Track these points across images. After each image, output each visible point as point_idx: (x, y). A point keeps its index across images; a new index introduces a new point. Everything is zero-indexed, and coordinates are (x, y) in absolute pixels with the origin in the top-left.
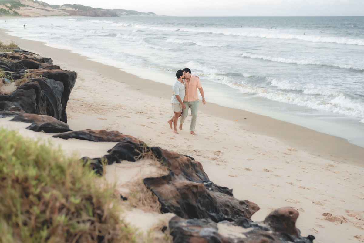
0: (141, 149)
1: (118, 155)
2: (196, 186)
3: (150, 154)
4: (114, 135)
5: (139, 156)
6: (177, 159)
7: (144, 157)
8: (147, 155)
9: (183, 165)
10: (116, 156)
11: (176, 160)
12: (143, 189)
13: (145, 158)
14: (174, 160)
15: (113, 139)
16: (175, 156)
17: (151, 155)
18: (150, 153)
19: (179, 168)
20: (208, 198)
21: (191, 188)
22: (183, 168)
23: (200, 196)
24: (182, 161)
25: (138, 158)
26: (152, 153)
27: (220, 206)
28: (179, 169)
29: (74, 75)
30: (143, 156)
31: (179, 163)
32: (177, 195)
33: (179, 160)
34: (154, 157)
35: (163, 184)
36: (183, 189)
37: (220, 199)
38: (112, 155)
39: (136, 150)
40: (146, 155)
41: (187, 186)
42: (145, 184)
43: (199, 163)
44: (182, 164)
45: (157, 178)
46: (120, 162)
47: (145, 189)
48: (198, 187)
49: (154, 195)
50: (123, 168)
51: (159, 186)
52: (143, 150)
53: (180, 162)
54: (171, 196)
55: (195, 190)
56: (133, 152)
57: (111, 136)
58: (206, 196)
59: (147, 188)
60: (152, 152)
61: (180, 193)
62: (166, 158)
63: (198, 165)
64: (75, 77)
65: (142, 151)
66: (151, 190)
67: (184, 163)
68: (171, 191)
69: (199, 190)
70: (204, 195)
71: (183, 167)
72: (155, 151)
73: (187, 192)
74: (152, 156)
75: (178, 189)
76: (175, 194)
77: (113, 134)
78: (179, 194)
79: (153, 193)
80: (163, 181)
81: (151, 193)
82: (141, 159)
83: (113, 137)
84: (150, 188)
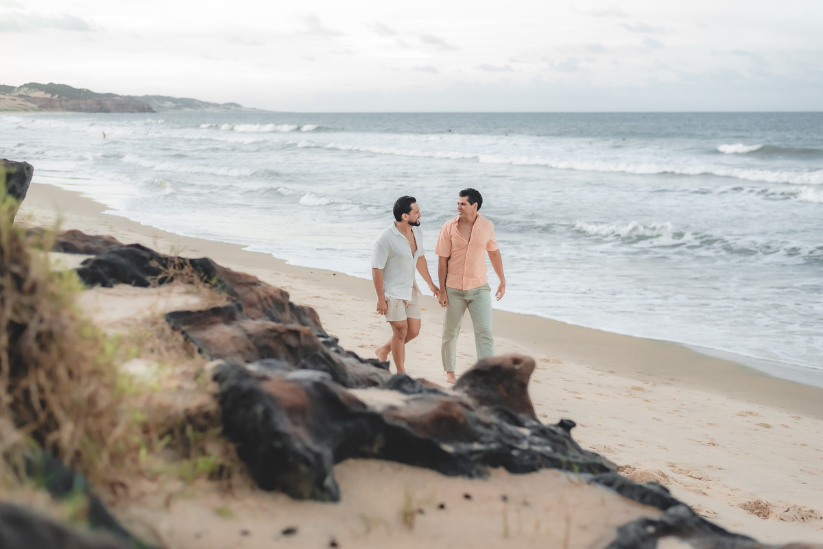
0: (164, 261)
1: (107, 269)
2: (296, 333)
3: (187, 274)
4: (102, 242)
5: (160, 277)
6: (253, 287)
7: (172, 279)
8: (181, 274)
9: (270, 302)
10: (100, 270)
11: (252, 290)
12: (163, 329)
13: (175, 281)
14: (246, 289)
15: (100, 249)
16: (250, 280)
17: (190, 274)
18: (188, 269)
19: (259, 306)
20: (324, 362)
21: (284, 337)
22: (268, 308)
23: (305, 357)
24: (266, 292)
25: (157, 281)
26: (193, 272)
27: (354, 382)
28: (258, 309)
29: (26, 172)
30: (169, 278)
31: (259, 296)
32: (249, 349)
33: (258, 289)
34: (196, 278)
35: (213, 323)
36: (265, 337)
37: (356, 369)
38: (92, 267)
39: (154, 264)
40: (176, 275)
41: (273, 330)
42: (168, 321)
43: (312, 310)
44: (266, 299)
45: (200, 312)
46: (111, 286)
47: (168, 331)
48: (302, 335)
49: (188, 343)
50: (119, 295)
51: (204, 329)
52: (169, 263)
53: (262, 294)
54: (232, 348)
55: (292, 341)
56: (146, 266)
57: (95, 244)
58: (320, 358)
59: (174, 329)
60: (191, 268)
61: (254, 344)
62: (227, 283)
63: (307, 312)
64: (27, 175)
65: (168, 266)
66: (183, 333)
67: (271, 297)
68: (234, 338)
69: (304, 341)
70: (316, 356)
71: (269, 306)
72: (199, 267)
73: (272, 344)
74: (192, 276)
75: (250, 336)
76: (242, 346)
77: (100, 240)
78: (252, 346)
79: (186, 338)
80: (215, 318)
81: (181, 338)
82: (164, 284)
83: (100, 246)
84: (179, 329)
